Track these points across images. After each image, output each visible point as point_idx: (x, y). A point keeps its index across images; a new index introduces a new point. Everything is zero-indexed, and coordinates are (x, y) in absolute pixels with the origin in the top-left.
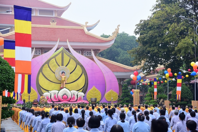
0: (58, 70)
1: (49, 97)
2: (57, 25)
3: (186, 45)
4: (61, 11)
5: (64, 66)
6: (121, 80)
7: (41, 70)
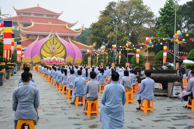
0: (51, 47)
1: (46, 60)
2: (52, 23)
3: (112, 36)
4: (58, 15)
5: (54, 45)
6: (84, 52)
7: (42, 47)
